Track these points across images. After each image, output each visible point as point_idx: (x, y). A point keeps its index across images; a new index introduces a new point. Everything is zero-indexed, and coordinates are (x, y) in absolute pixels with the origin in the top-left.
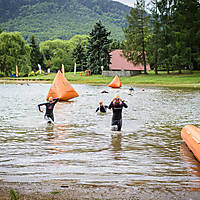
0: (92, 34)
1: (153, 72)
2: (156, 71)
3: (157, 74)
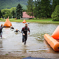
0: (17, 7)
1: (35, 18)
3: (36, 19)
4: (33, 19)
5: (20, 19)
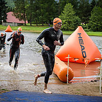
1: (29, 24)
3: (31, 25)
4: (25, 25)
5: (1, 24)
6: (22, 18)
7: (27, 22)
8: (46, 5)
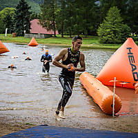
0: (17, 8)
1: (60, 36)
2: (63, 35)
4: (55, 37)
5: (23, 35)
6: (50, 27)
7: (57, 32)
8: (83, 10)
